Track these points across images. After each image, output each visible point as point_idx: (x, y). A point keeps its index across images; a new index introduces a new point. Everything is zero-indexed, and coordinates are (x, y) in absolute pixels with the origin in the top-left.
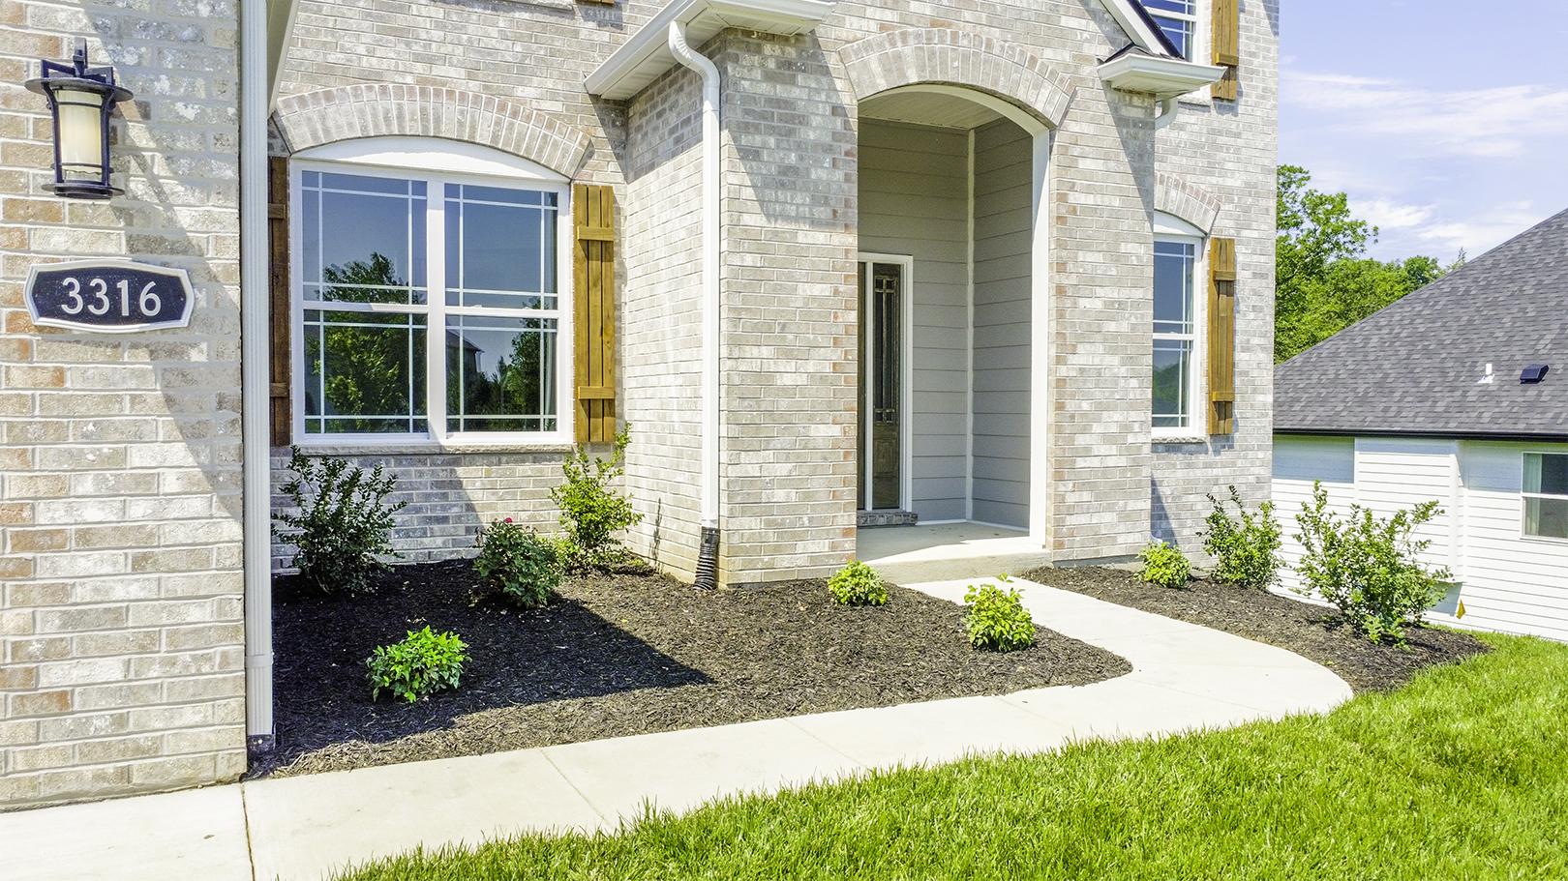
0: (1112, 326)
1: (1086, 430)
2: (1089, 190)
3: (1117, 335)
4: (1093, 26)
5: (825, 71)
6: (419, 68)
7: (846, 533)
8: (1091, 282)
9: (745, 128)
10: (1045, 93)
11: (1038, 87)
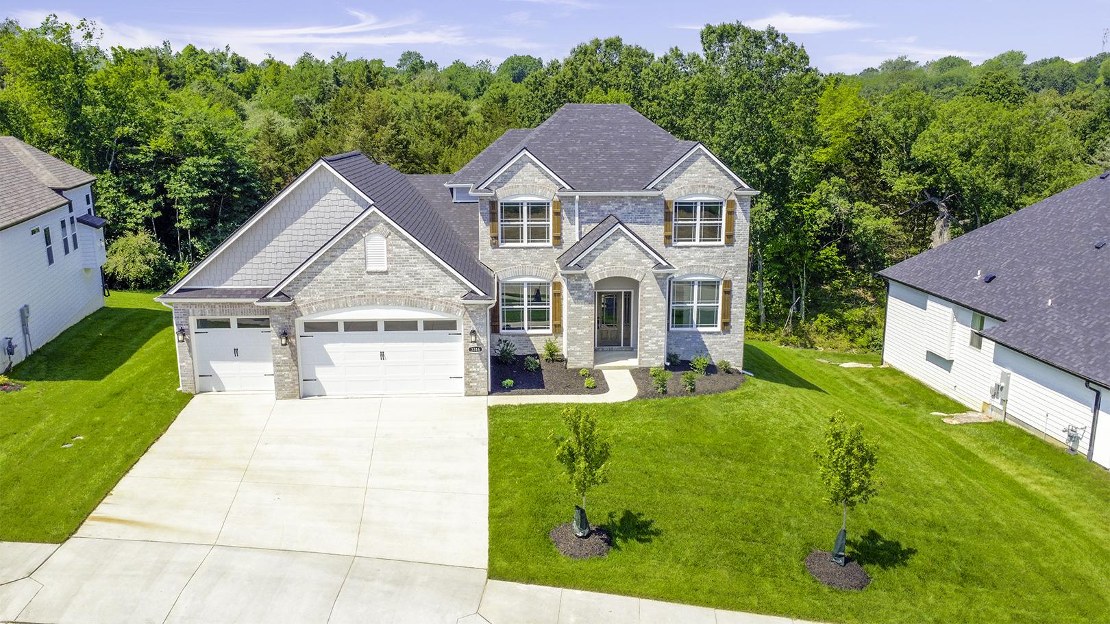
0: (654, 321)
1: (647, 342)
2: (648, 294)
3: (655, 323)
4: (650, 260)
5: (588, 278)
6: (522, 262)
7: (591, 360)
8: (649, 312)
9: (572, 290)
10: (637, 276)
11: (636, 275)
